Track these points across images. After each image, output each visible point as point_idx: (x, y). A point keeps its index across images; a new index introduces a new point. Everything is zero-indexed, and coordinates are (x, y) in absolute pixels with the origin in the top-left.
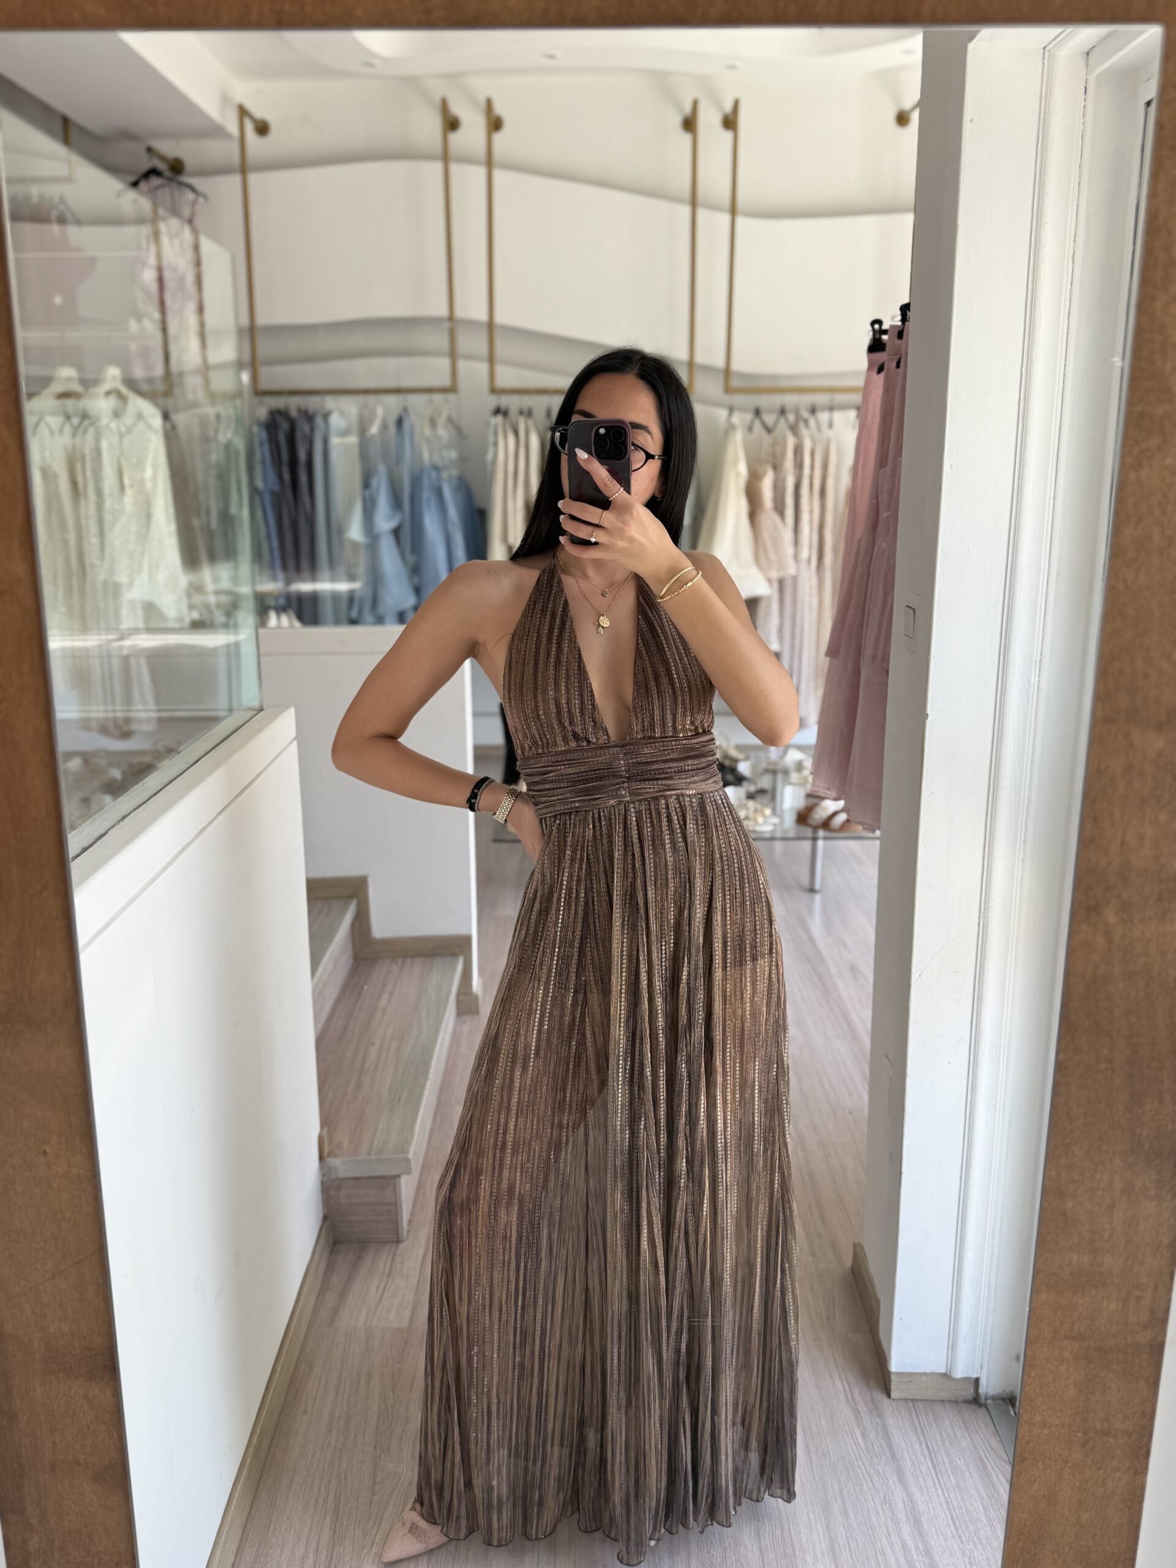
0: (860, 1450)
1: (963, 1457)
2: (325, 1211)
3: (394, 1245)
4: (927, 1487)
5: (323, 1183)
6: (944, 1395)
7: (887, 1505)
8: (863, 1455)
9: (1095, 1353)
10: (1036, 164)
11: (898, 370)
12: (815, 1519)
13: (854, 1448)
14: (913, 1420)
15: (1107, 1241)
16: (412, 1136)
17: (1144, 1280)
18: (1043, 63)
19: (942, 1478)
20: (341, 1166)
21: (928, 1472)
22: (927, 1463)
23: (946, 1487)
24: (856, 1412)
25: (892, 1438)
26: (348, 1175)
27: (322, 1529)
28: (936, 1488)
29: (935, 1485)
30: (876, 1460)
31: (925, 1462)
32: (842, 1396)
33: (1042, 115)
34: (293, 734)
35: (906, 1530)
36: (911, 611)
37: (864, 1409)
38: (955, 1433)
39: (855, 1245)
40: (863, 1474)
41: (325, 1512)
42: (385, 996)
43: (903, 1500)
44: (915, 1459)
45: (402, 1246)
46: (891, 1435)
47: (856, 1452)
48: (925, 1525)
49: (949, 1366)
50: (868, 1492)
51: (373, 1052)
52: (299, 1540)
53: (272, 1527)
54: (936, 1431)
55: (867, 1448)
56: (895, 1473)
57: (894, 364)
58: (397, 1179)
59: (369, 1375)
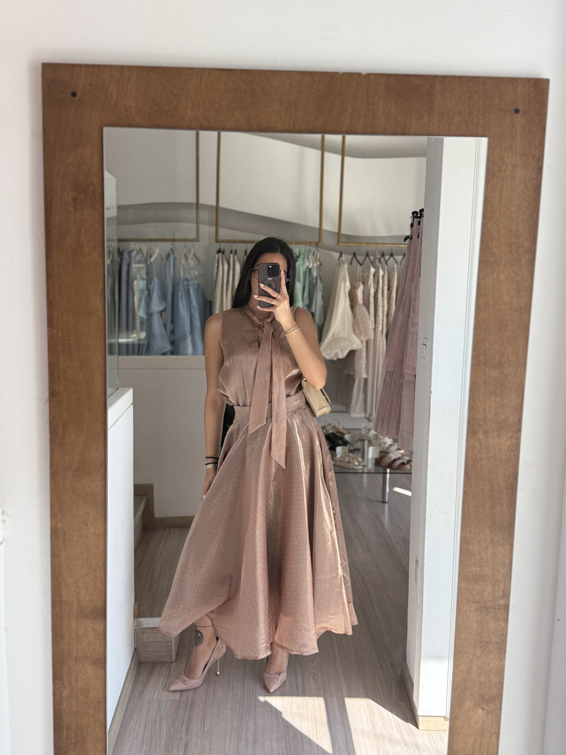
2: (136, 646)
3: (170, 664)
5: (135, 630)
9: (483, 609)
13: (401, 750)
14: (430, 739)
15: (486, 562)
20: (145, 621)
24: (402, 735)
26: (148, 626)
32: (395, 728)
34: (132, 402)
36: (425, 346)
37: (406, 734)
42: (161, 546)
45: (174, 664)
59: (161, 720)
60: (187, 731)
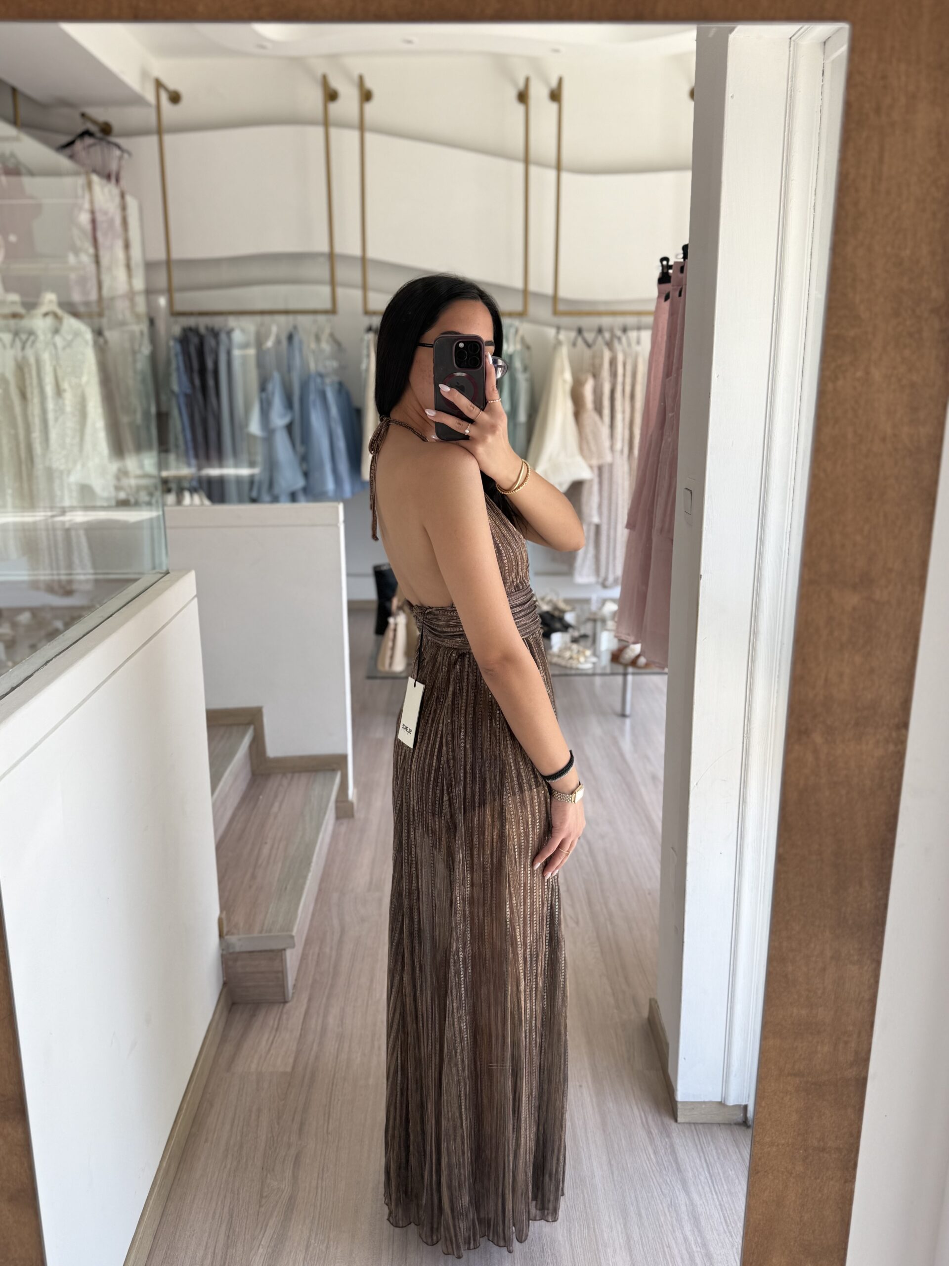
0: (652, 1164)
1: (734, 1168)
2: (225, 979)
3: (282, 1005)
4: (705, 1193)
5: (222, 956)
6: (719, 1119)
7: (673, 1207)
8: (654, 1168)
9: (813, 1086)
10: (784, 132)
11: (680, 298)
12: (615, 1220)
13: (648, 1162)
14: (694, 1140)
15: (820, 997)
16: (296, 919)
17: (850, 1028)
18: (790, 51)
19: (717, 1185)
20: (238, 942)
21: (706, 1180)
22: (705, 1173)
23: (720, 1192)
24: (649, 1133)
25: (678, 1155)
26: (243, 949)
27: (218, 1234)
28: (712, 1194)
29: (711, 1191)
30: (664, 1172)
31: (703, 1173)
32: (639, 1121)
33: (789, 93)
34: (195, 593)
35: (688, 1228)
36: (689, 492)
37: (656, 1131)
38: (728, 1149)
39: (650, 1000)
40: (654, 1183)
41: (221, 1221)
42: (277, 804)
43: (686, 1203)
44: (695, 1170)
45: (288, 1005)
46: (677, 1151)
47: (649, 1165)
48: (703, 1223)
49: (723, 1096)
50: (658, 1198)
51: (266, 850)
52: (200, 1244)
53: (178, 1234)
54: (713, 1148)
55: (657, 1162)
56: (679, 1181)
57: (677, 293)
58: (283, 952)
59: (259, 1110)
60: (301, 1130)
